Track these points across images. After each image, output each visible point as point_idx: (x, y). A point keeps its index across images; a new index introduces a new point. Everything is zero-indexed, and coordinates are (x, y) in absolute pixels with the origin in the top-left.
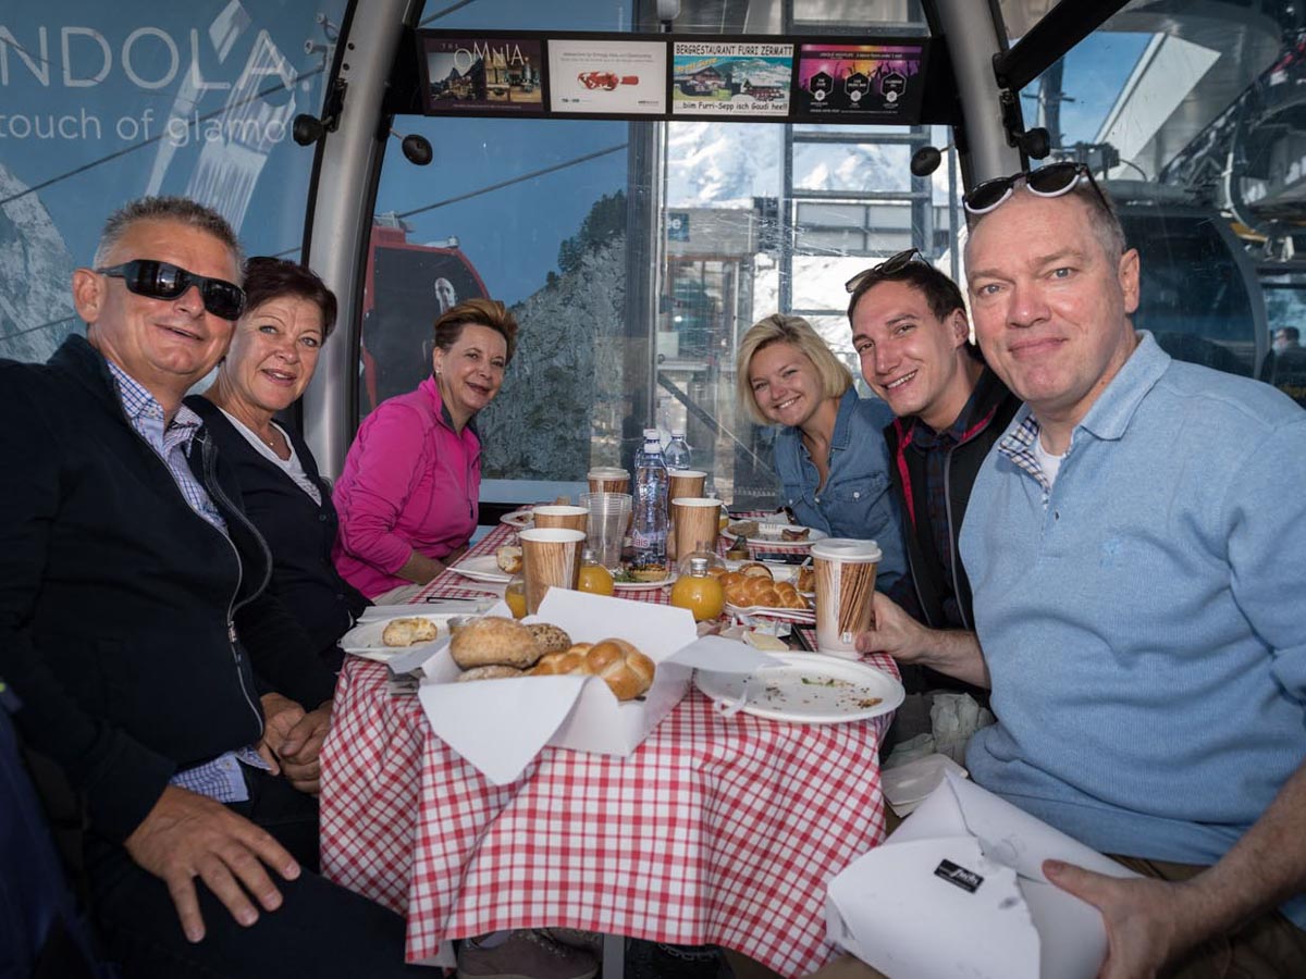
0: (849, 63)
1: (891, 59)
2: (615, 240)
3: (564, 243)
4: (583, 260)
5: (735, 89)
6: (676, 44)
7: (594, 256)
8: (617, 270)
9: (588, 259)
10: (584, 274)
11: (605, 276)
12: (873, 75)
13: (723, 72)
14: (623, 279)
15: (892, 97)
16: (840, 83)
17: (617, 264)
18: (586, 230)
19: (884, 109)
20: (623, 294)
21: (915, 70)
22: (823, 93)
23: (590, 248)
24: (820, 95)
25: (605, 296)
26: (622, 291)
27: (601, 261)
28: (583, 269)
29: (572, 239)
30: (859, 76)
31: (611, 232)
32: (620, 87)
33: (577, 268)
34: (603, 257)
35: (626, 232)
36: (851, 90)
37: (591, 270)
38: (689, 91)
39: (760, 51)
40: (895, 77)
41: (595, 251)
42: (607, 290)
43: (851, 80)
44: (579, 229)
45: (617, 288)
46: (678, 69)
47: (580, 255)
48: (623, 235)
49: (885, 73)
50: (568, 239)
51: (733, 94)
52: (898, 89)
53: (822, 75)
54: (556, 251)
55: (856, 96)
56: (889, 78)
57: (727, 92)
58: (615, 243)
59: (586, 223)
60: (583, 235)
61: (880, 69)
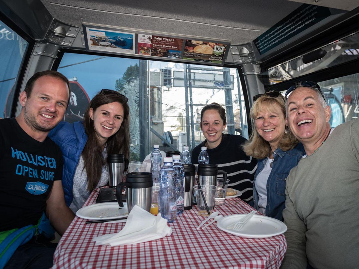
2: (135, 80)
3: (117, 81)
4: (124, 87)
7: (128, 85)
8: (136, 90)
9: (126, 86)
10: (125, 91)
11: (132, 92)
14: (138, 93)
17: (136, 88)
18: (125, 76)
20: (139, 98)
23: (126, 82)
25: (132, 99)
26: (138, 97)
27: (130, 87)
28: (124, 89)
29: (120, 79)
31: (134, 77)
33: (122, 89)
34: (131, 86)
35: (139, 77)
37: (127, 90)
41: (128, 84)
42: (133, 97)
44: (123, 76)
45: (136, 96)
47: (123, 85)
48: (138, 78)
50: (118, 79)
54: (115, 83)
58: (135, 81)
59: (125, 74)
60: (124, 77)
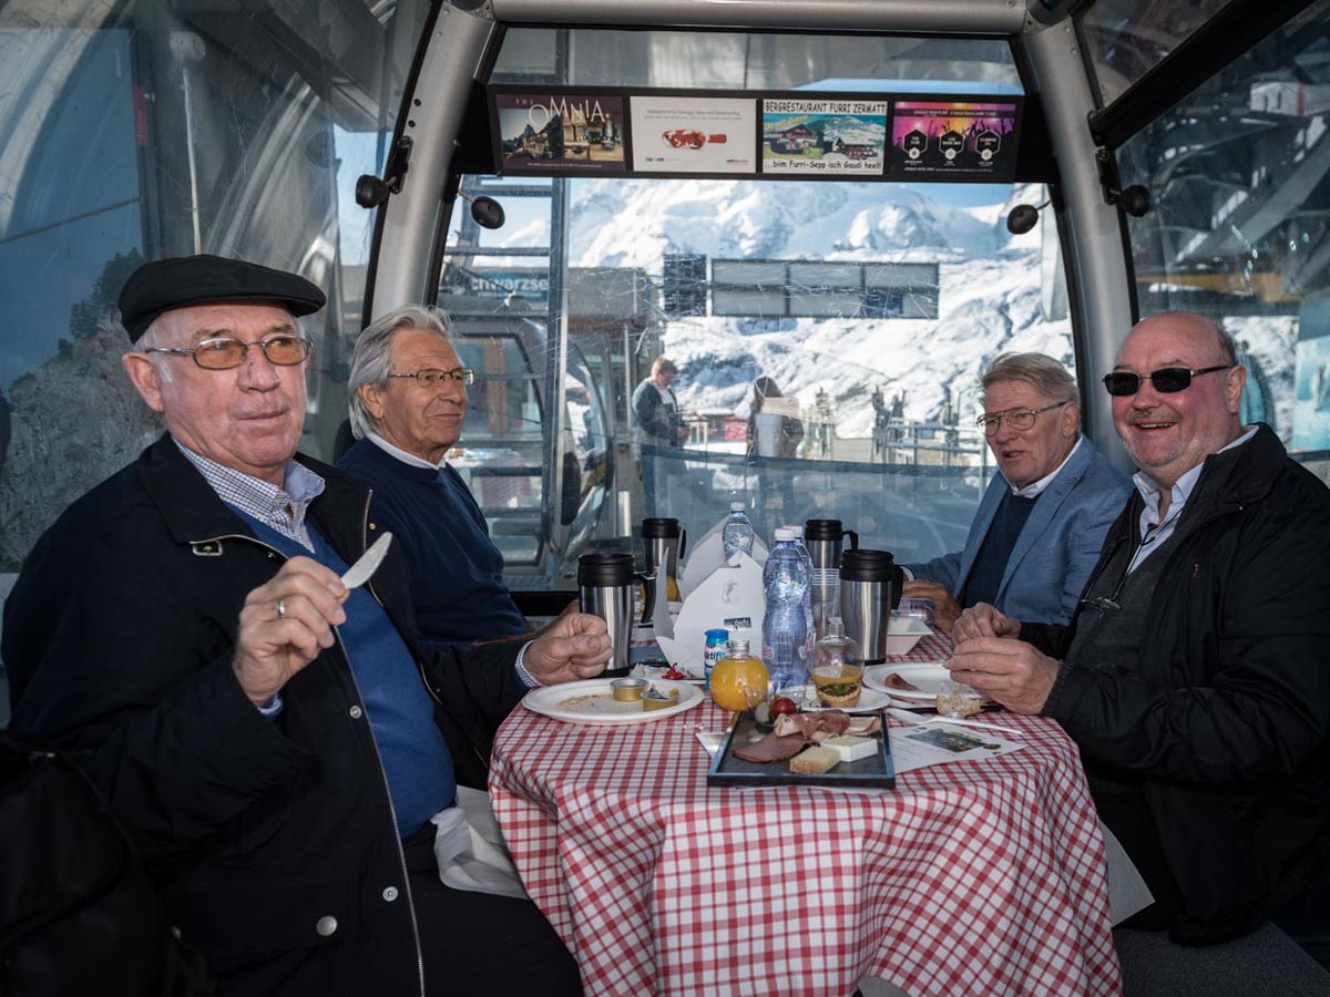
0: (941, 121)
1: (985, 116)
5: (827, 147)
6: (765, 101)
12: (968, 133)
13: (815, 129)
15: (987, 155)
16: (934, 141)
19: (980, 167)
21: (1009, 128)
22: (918, 151)
24: (914, 153)
30: (953, 134)
32: (706, 145)
36: (946, 148)
38: (779, 149)
39: (852, 108)
40: (990, 135)
43: (945, 138)
46: (767, 126)
49: (980, 132)
51: (825, 152)
52: (992, 147)
53: (916, 133)
55: (950, 154)
56: (984, 136)
57: (818, 150)
61: (974, 127)
